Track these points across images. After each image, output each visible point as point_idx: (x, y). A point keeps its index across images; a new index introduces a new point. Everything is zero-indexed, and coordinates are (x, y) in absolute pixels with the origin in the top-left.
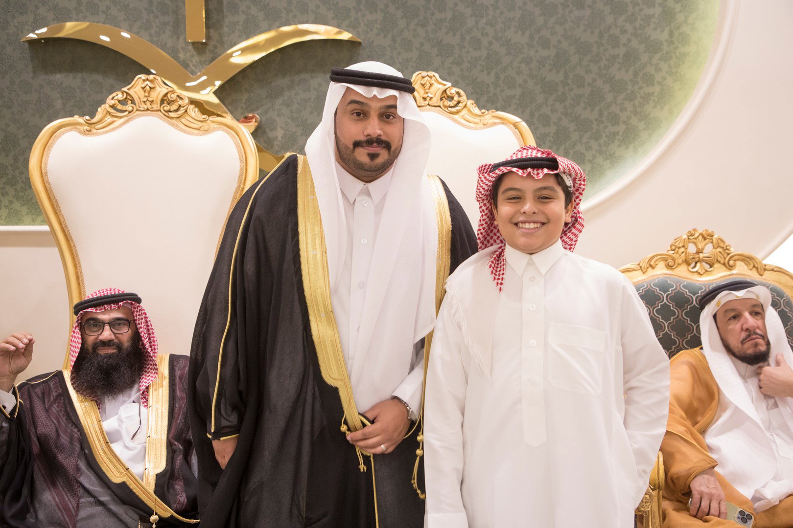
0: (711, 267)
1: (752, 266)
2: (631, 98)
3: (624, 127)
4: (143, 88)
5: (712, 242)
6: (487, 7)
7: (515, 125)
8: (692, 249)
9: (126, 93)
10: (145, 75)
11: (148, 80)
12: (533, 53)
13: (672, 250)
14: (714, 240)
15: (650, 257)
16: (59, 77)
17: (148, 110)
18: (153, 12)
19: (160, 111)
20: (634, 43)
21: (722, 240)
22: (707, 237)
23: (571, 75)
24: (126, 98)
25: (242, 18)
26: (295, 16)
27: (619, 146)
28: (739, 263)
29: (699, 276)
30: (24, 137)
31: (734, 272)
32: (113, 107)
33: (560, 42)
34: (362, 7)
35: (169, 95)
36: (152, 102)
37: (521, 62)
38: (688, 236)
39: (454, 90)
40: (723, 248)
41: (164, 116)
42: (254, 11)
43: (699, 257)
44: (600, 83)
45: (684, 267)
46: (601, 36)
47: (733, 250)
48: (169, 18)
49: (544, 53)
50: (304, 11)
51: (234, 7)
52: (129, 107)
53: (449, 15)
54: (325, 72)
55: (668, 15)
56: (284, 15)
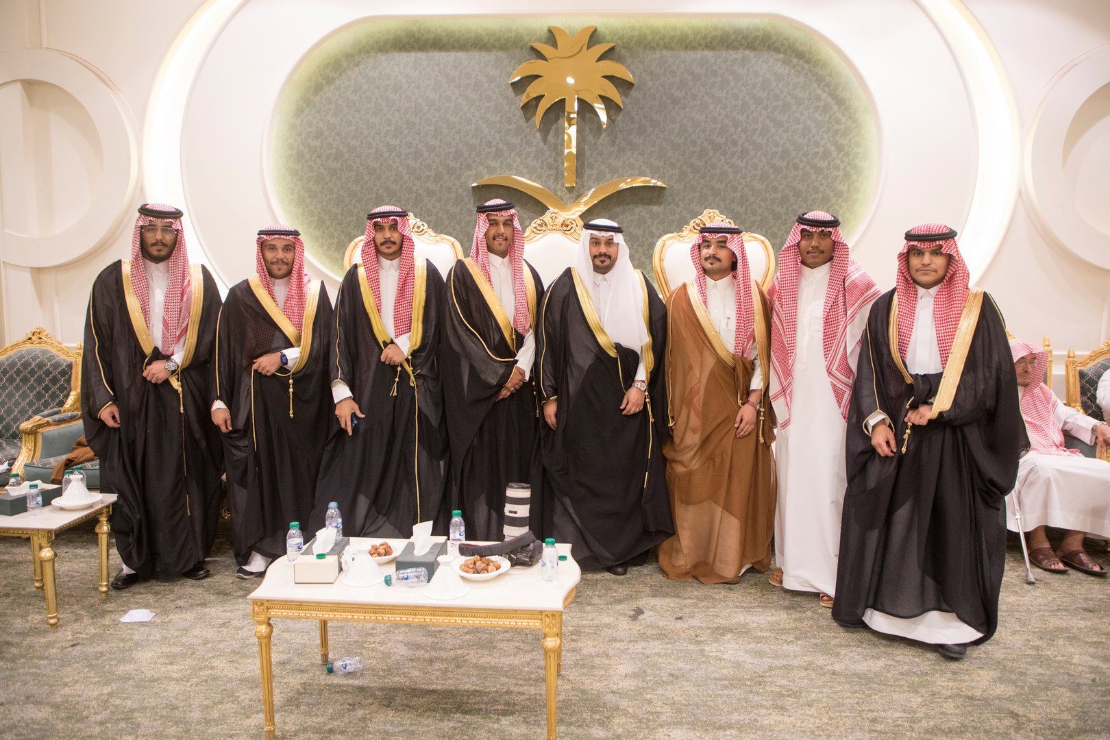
4: (551, 217)
6: (741, 168)
7: (763, 242)
9: (542, 220)
10: (553, 210)
11: (554, 212)
12: (768, 195)
17: (554, 230)
18: (544, 169)
19: (561, 231)
20: (828, 191)
23: (790, 209)
24: (542, 223)
32: (535, 228)
33: (784, 189)
34: (667, 166)
35: (566, 221)
36: (556, 225)
37: (761, 200)
39: (727, 220)
41: (563, 233)
42: (603, 167)
46: (808, 186)
48: (553, 172)
49: (775, 196)
50: (633, 168)
51: (591, 166)
52: (544, 228)
53: (718, 171)
54: (644, 204)
55: (847, 176)
56: (620, 170)
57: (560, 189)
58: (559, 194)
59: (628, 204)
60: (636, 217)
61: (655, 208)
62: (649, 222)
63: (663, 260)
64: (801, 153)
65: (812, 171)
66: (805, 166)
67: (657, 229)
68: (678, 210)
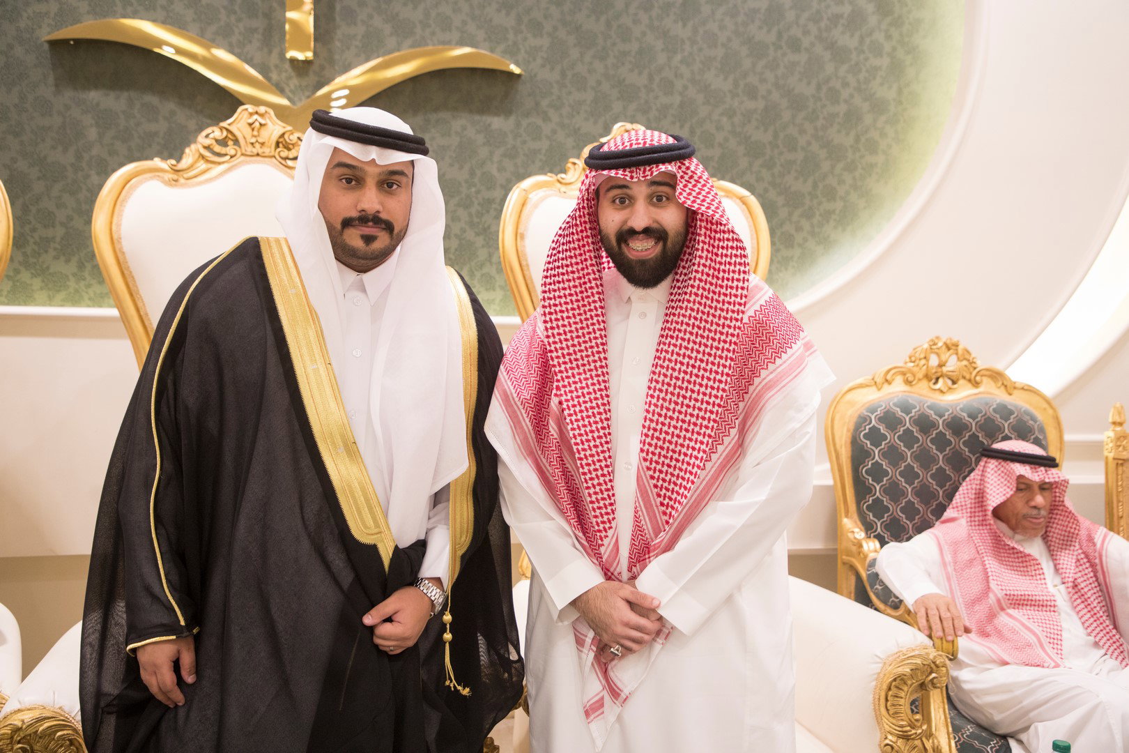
0: (954, 382)
1: (1000, 383)
2: (851, 168)
3: (842, 204)
4: (250, 125)
5: (957, 354)
6: (683, 41)
8: (934, 361)
9: (227, 130)
10: (253, 106)
11: (257, 113)
12: (736, 104)
13: (911, 362)
14: (960, 352)
15: (885, 371)
16: (94, 95)
17: (258, 155)
18: (235, 13)
19: (275, 157)
20: (857, 100)
21: (968, 352)
22: (951, 347)
23: (782, 135)
24: (226, 137)
25: (360, 30)
26: (433, 33)
27: (835, 228)
28: (985, 380)
29: (941, 394)
30: (39, 178)
31: (981, 389)
32: (207, 148)
33: (769, 92)
34: (523, 27)
35: (286, 136)
36: (263, 144)
37: (722, 114)
38: (931, 346)
40: (969, 360)
41: (279, 164)
42: (377, 22)
43: (942, 372)
44: (815, 147)
45: (925, 383)
46: (819, 88)
47: (981, 364)
48: (259, 23)
49: (750, 105)
50: (446, 25)
51: (350, 14)
52: (231, 150)
53: (634, 46)
54: (471, 111)
55: (896, 69)
56: (418, 30)
57: (276, 66)
58: (274, 76)
59: (436, 110)
60: (455, 141)
61: (497, 122)
62: (483, 152)
63: (522, 237)
64: (806, 15)
65: (827, 55)
66: (813, 44)
67: (501, 169)
68: (547, 129)
